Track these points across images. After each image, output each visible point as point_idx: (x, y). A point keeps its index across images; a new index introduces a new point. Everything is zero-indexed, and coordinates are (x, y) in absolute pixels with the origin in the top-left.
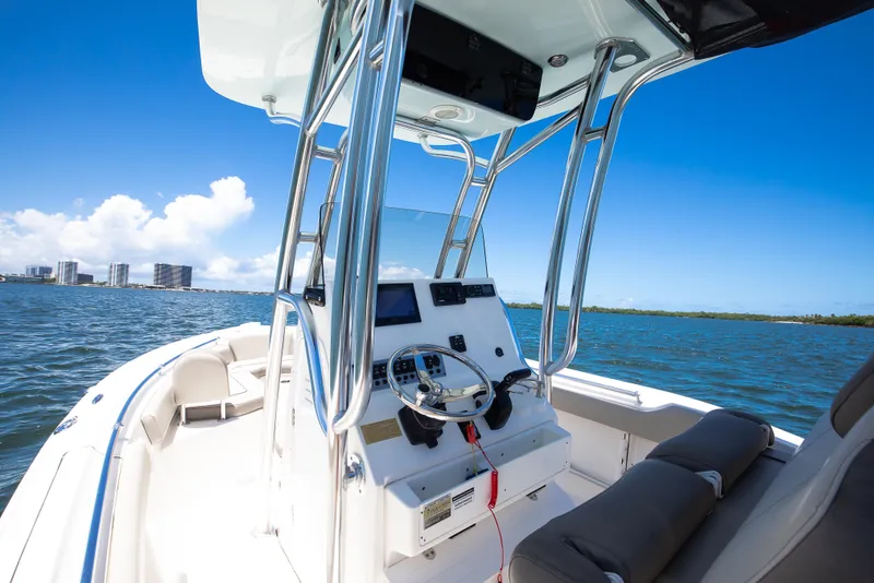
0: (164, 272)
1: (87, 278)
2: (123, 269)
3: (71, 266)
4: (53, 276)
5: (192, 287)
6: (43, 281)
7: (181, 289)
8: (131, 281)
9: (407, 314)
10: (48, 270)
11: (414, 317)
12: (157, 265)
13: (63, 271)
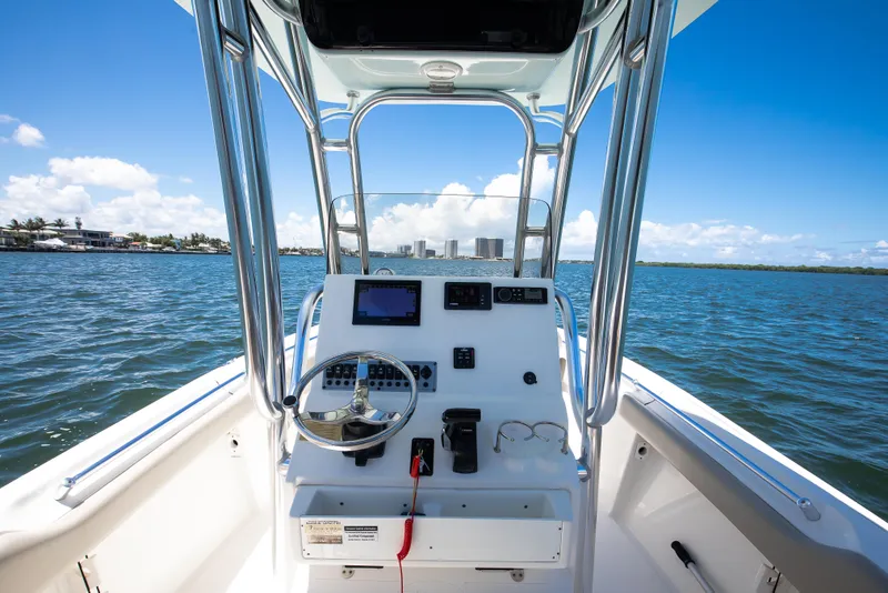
0: (483, 244)
1: (431, 253)
2: (454, 244)
3: (422, 244)
4: (412, 251)
5: (504, 257)
6: (406, 256)
7: (495, 259)
8: (460, 253)
9: (404, 315)
10: (408, 248)
11: (413, 319)
12: (477, 240)
13: (417, 247)
